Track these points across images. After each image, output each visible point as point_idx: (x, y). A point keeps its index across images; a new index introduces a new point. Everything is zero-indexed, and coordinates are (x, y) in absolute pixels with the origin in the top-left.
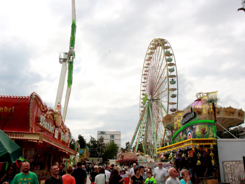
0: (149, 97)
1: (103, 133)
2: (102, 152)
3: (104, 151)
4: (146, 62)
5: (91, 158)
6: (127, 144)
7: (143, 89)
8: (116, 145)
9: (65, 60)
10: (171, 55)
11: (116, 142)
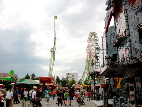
0: (89, 59)
1: (69, 74)
2: (68, 84)
3: (69, 83)
4: (88, 42)
5: (62, 87)
6: (80, 80)
7: (87, 54)
8: (75, 81)
9: (52, 51)
10: (98, 41)
11: (75, 79)
